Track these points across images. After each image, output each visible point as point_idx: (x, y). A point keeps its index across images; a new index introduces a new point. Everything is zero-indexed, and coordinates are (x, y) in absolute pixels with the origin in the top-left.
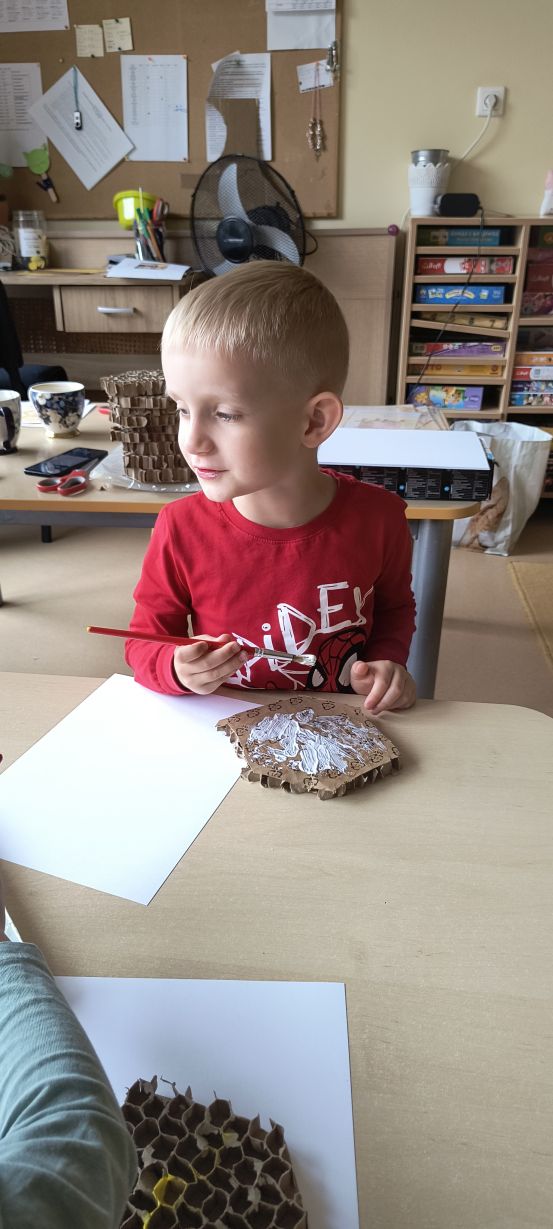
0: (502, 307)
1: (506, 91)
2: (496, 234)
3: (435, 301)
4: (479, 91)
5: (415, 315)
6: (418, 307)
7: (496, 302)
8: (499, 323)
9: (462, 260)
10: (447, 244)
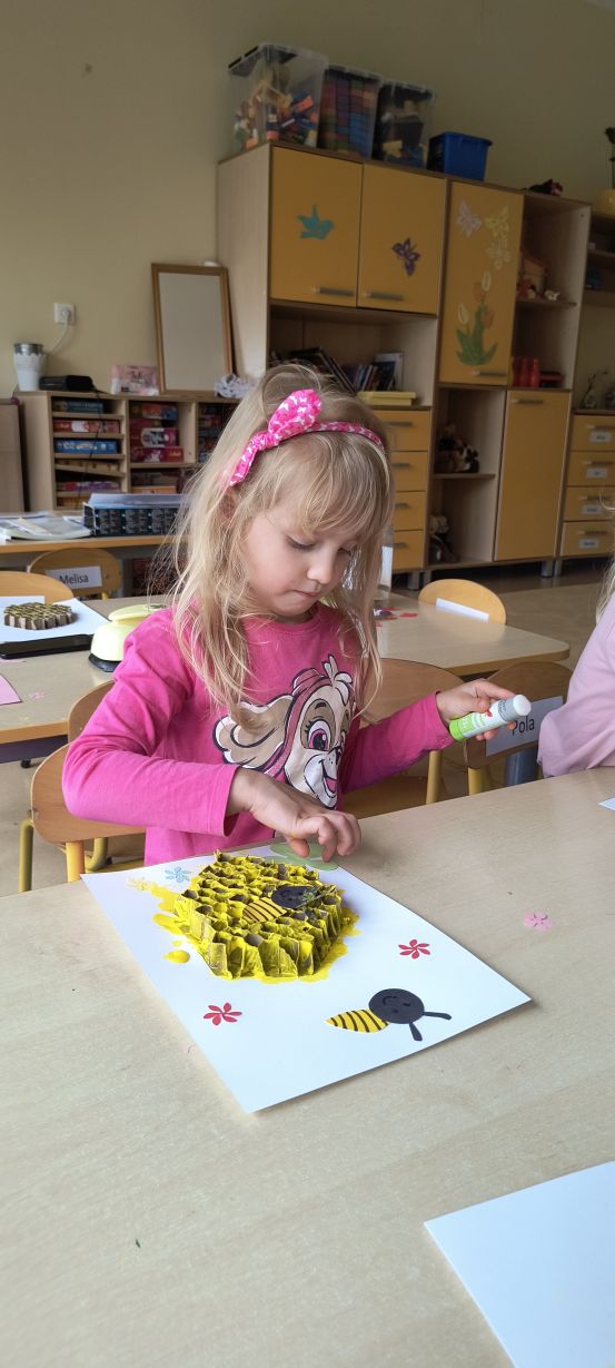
0: (115, 456)
1: (75, 308)
2: (101, 405)
3: (69, 451)
4: (56, 306)
5: (57, 461)
6: (59, 455)
7: (112, 452)
8: (114, 468)
9: (83, 422)
10: (68, 411)
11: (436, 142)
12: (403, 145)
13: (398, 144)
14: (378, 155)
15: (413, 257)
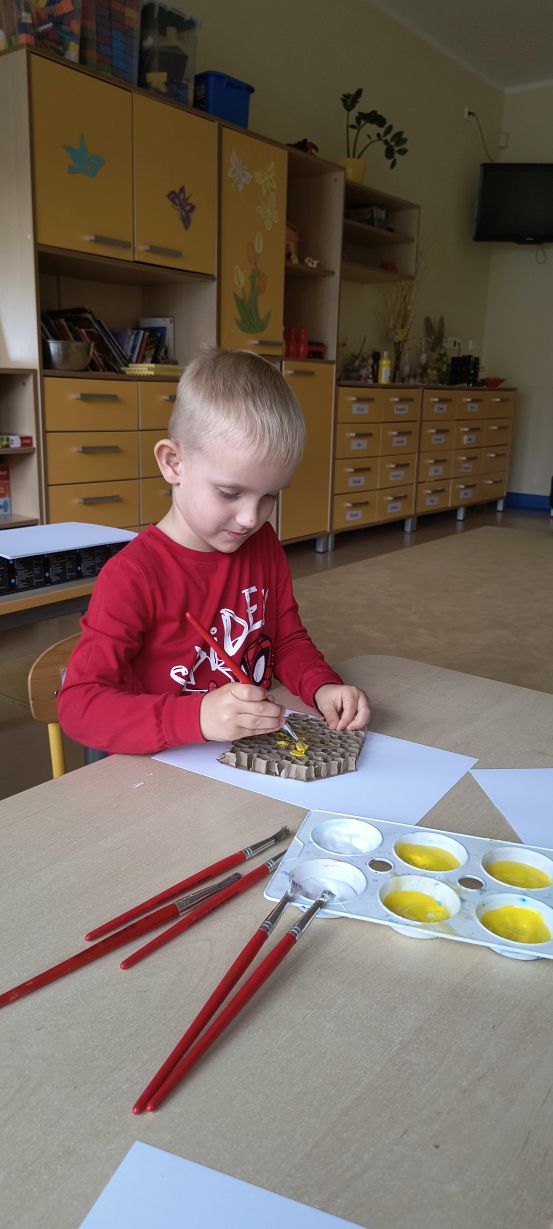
11: (201, 79)
12: (168, 77)
13: (163, 76)
14: (143, 84)
15: (188, 208)
